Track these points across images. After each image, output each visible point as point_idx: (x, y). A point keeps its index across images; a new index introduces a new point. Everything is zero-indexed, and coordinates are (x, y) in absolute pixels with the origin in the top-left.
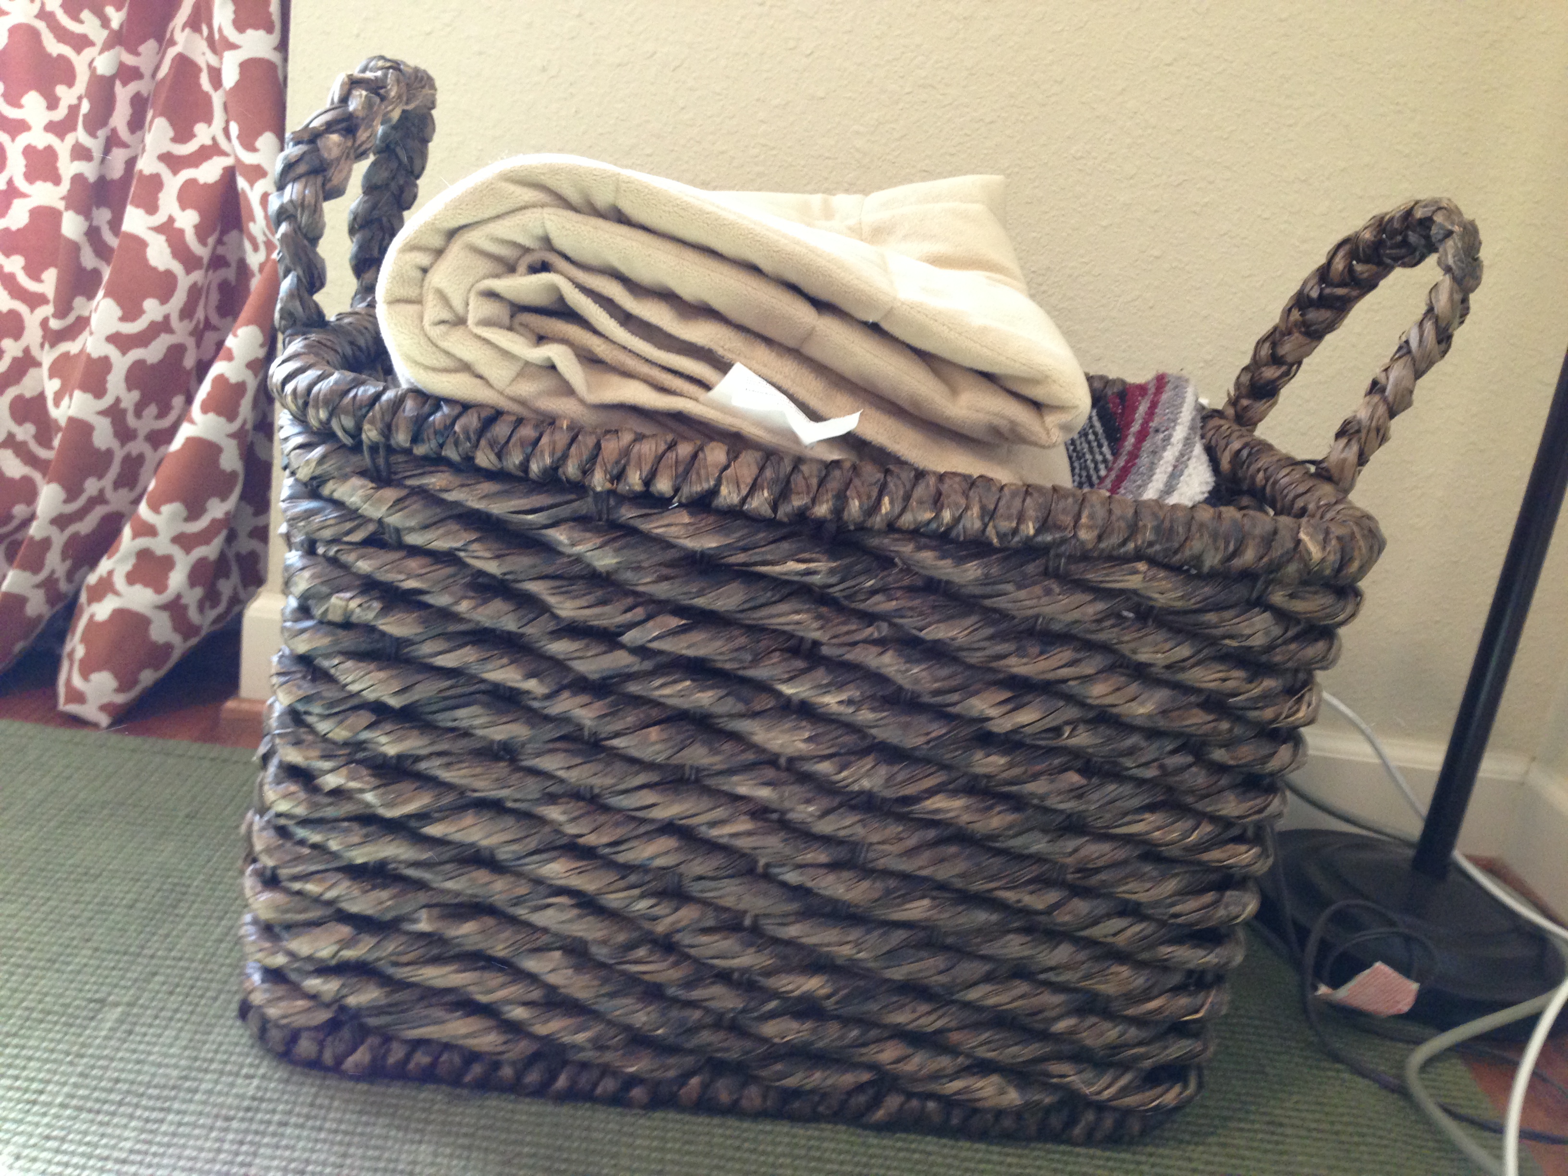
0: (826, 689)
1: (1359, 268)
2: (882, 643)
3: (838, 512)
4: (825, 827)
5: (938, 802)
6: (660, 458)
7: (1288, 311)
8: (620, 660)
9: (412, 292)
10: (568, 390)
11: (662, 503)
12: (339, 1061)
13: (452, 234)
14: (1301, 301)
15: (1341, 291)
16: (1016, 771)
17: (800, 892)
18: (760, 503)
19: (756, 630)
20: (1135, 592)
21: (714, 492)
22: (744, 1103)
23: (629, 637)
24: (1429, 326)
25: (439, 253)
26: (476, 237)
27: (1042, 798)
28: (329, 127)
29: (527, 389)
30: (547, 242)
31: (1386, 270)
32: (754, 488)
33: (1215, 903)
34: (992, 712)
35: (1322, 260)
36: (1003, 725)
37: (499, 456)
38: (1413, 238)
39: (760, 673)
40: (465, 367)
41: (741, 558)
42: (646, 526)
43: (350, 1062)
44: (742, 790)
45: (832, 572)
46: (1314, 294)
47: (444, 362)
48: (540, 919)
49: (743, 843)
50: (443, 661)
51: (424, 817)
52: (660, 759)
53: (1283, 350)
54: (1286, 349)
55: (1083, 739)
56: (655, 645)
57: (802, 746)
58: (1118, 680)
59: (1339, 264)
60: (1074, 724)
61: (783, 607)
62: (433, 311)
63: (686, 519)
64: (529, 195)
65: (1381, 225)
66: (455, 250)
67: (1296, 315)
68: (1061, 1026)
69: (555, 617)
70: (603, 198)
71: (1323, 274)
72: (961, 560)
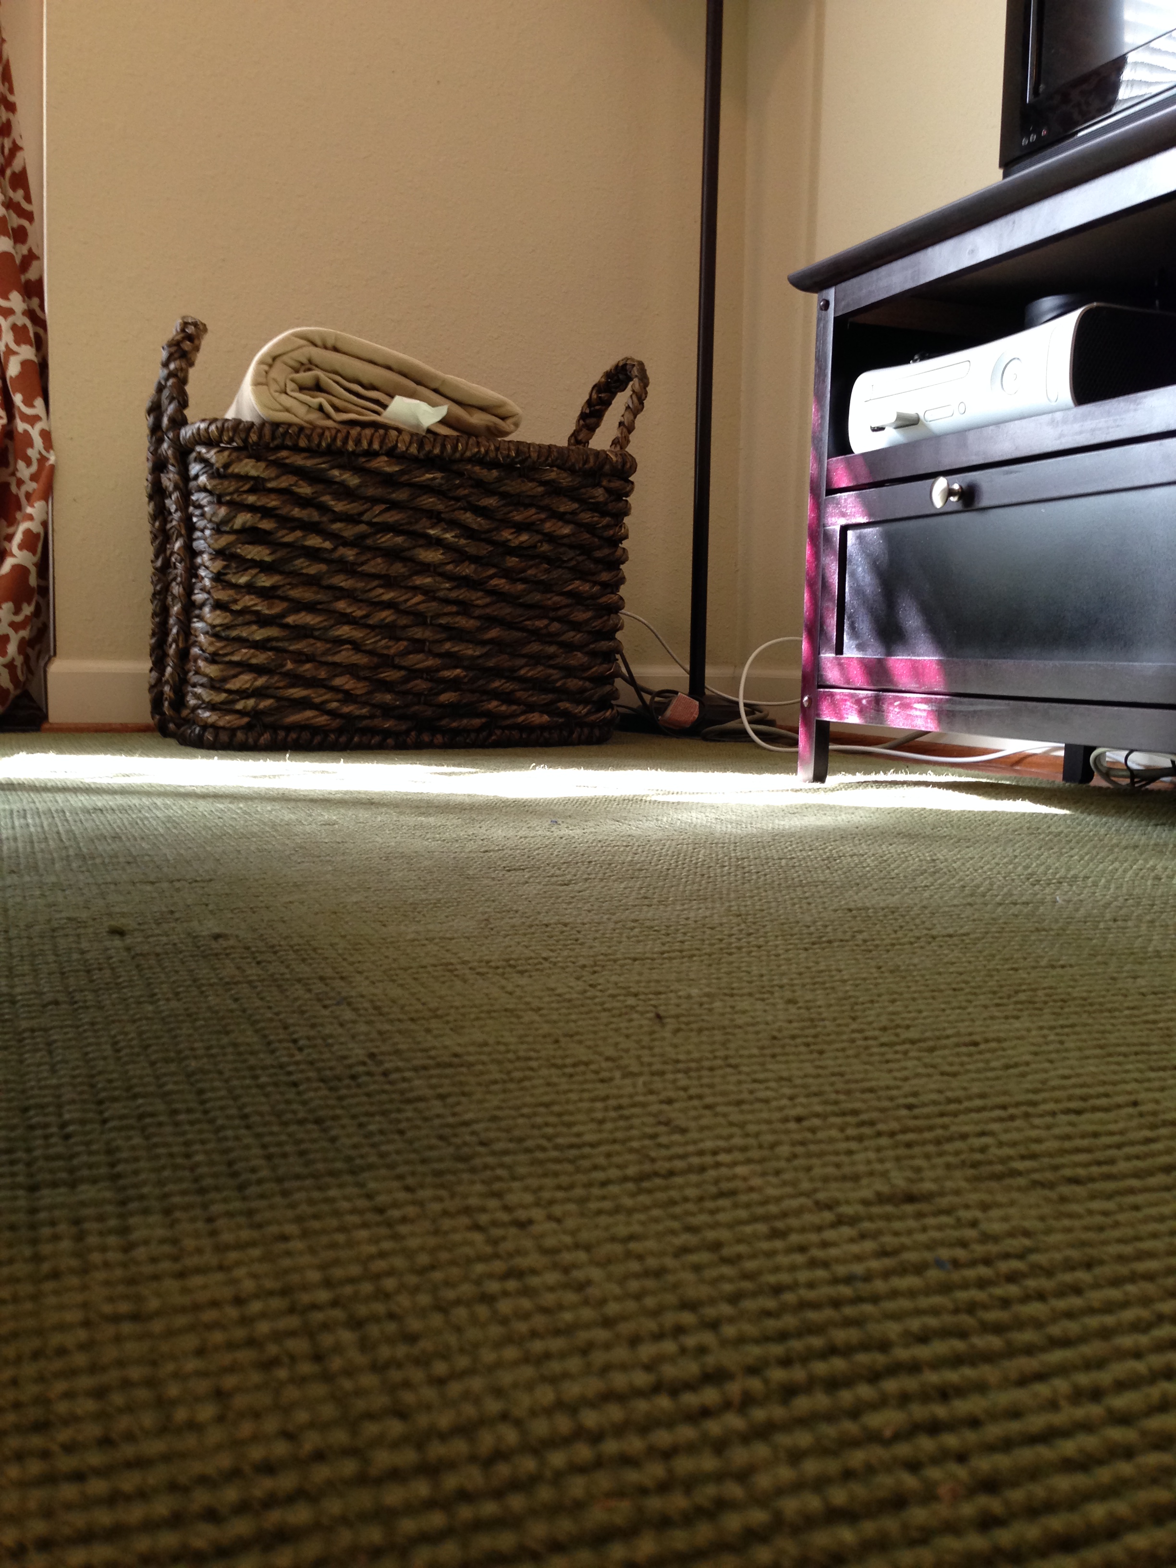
0: (445, 530)
1: (602, 395)
2: (465, 510)
3: (442, 452)
4: (453, 595)
5: (494, 582)
6: (372, 436)
7: (578, 421)
8: (363, 528)
9: (263, 380)
10: (328, 417)
11: (376, 454)
12: (256, 741)
13: (274, 359)
14: (583, 416)
15: (597, 407)
16: (523, 564)
17: (446, 628)
18: (413, 450)
19: (417, 510)
20: (553, 481)
21: (396, 446)
22: (435, 741)
23: (365, 518)
24: (634, 397)
25: (270, 366)
26: (285, 358)
27: (535, 576)
28: (184, 339)
29: (314, 417)
30: (310, 361)
31: (613, 395)
32: (411, 443)
33: (608, 620)
34: (510, 537)
35: (587, 397)
36: (515, 543)
37: (309, 441)
38: (621, 377)
39: (417, 527)
40: (287, 410)
41: (406, 477)
42: (368, 465)
43: (262, 740)
44: (418, 582)
45: (442, 478)
46: (588, 411)
47: (279, 407)
48: (337, 659)
49: (422, 607)
50: (287, 539)
51: (283, 615)
52: (383, 572)
53: (580, 438)
54: (581, 437)
55: (545, 547)
56: (375, 520)
57: (441, 557)
58: (554, 521)
59: (594, 396)
60: (541, 541)
61: (425, 497)
62: (274, 387)
63: (386, 459)
64: (303, 342)
65: (608, 375)
66: (278, 364)
67: (582, 422)
68: (559, 684)
69: (334, 512)
70: (330, 343)
71: (589, 403)
72: (490, 470)
